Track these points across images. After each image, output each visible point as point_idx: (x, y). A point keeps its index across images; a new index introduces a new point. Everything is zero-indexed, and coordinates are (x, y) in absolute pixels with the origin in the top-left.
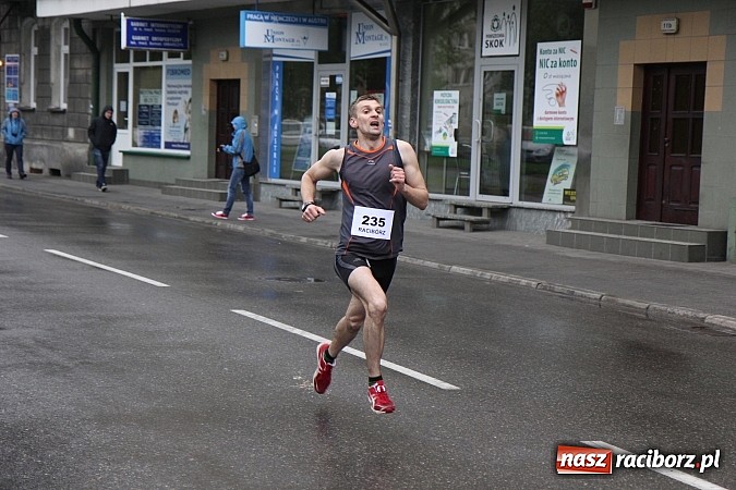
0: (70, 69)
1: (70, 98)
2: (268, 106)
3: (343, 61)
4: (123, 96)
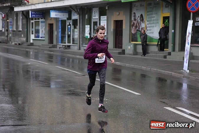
0: (22, 22)
1: (22, 28)
2: (59, 29)
3: (71, 20)
4: (32, 27)
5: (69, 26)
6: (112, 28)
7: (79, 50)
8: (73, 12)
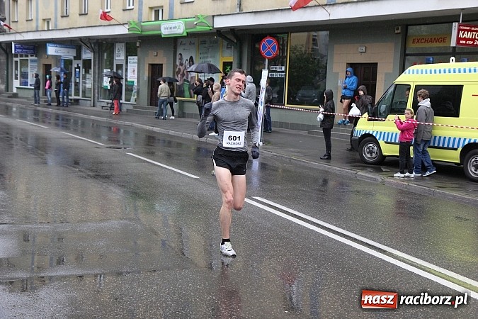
3: (81, 59)
4: (16, 69)
5: (77, 70)
6: (146, 74)
7: (94, 106)
8: (84, 48)
